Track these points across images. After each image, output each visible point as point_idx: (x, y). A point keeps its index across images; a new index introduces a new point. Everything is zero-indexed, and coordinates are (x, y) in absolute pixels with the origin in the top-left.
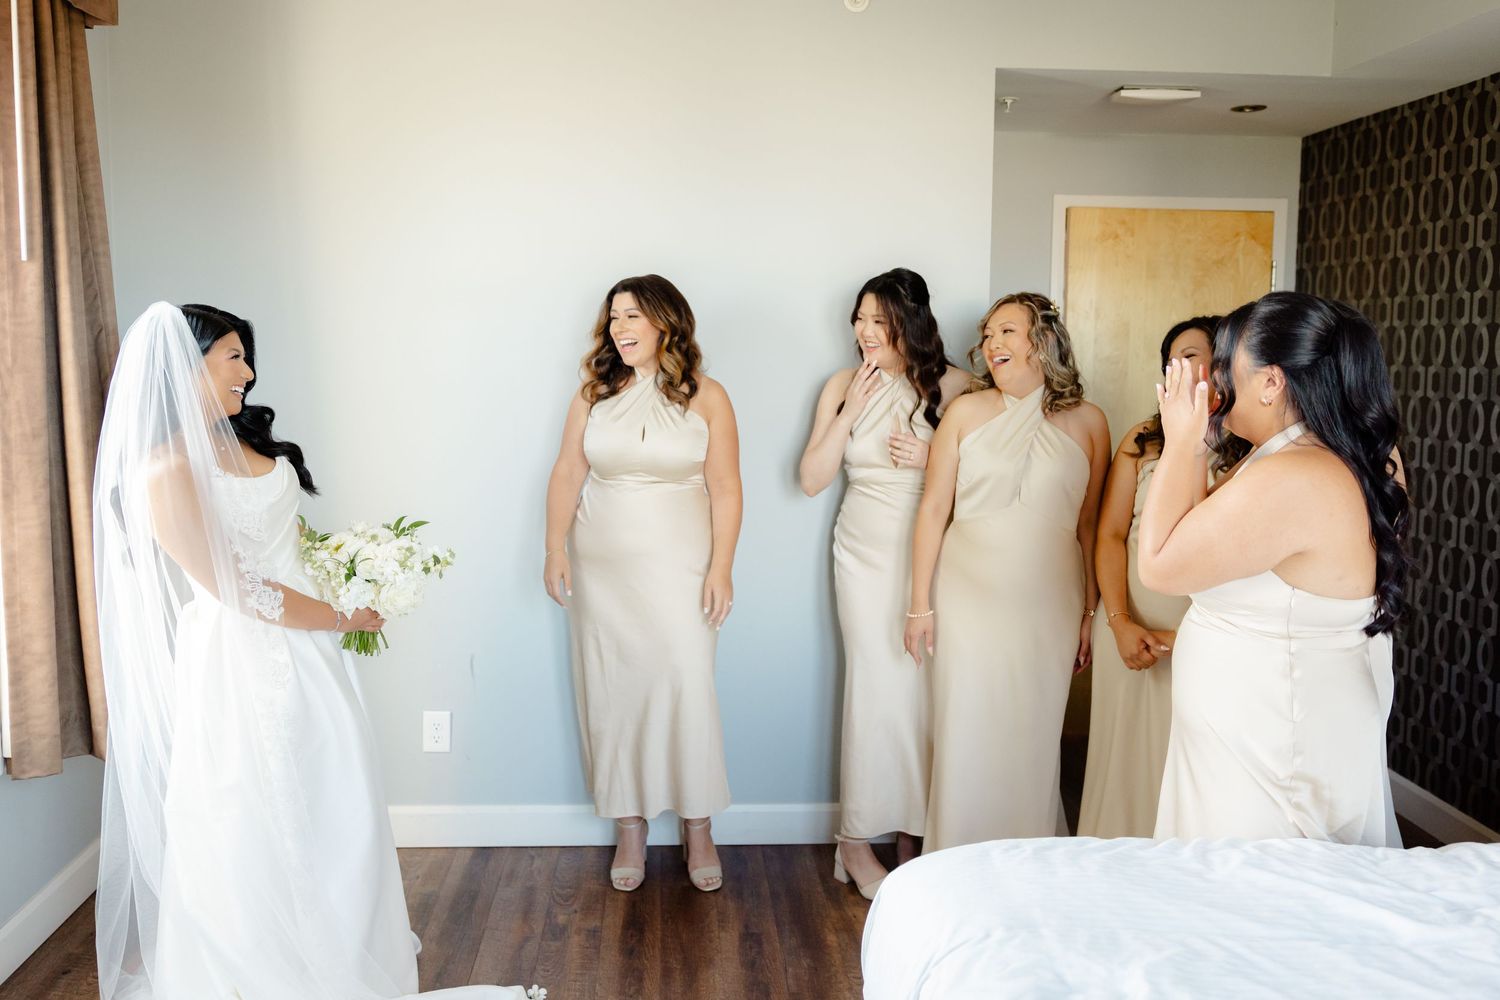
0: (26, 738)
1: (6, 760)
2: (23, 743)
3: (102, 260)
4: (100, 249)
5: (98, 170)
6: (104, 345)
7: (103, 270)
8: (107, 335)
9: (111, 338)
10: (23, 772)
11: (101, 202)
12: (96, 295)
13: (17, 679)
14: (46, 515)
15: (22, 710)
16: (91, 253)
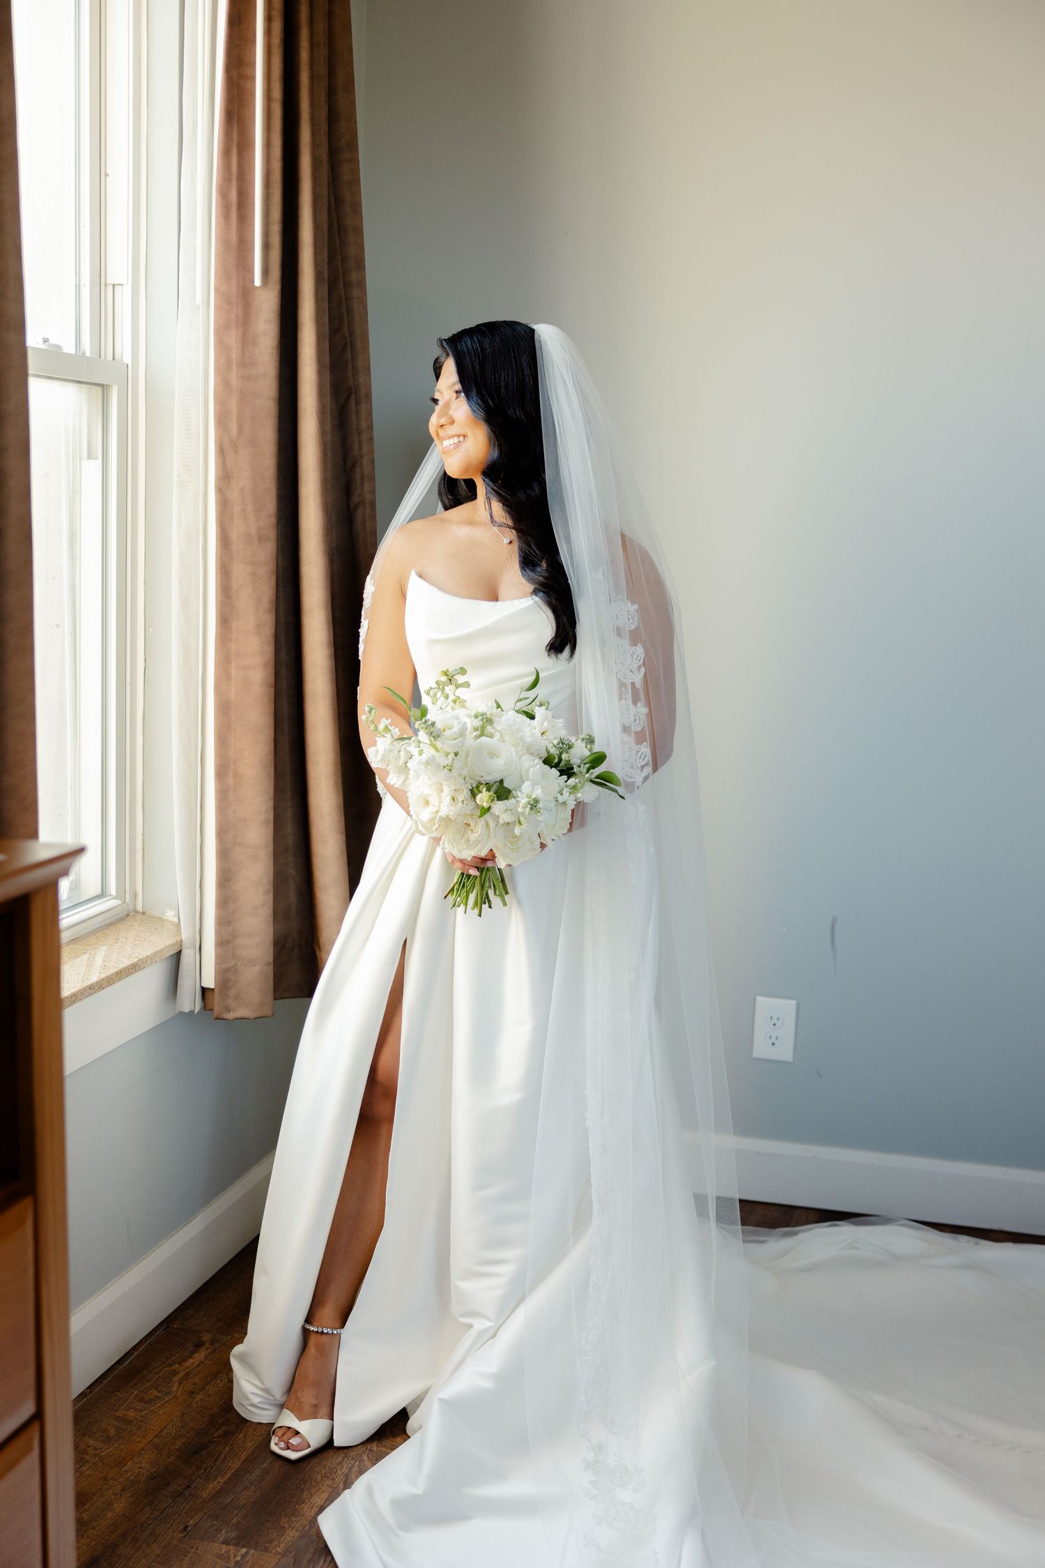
0: (233, 962)
1: (204, 990)
2: (228, 970)
3: (355, 293)
4: (354, 277)
5: (354, 161)
6: (353, 417)
7: (356, 306)
8: (358, 403)
9: (363, 406)
10: (228, 1009)
11: (357, 208)
12: (345, 345)
13: (225, 879)
14: (269, 650)
15: (229, 922)
16: (341, 282)
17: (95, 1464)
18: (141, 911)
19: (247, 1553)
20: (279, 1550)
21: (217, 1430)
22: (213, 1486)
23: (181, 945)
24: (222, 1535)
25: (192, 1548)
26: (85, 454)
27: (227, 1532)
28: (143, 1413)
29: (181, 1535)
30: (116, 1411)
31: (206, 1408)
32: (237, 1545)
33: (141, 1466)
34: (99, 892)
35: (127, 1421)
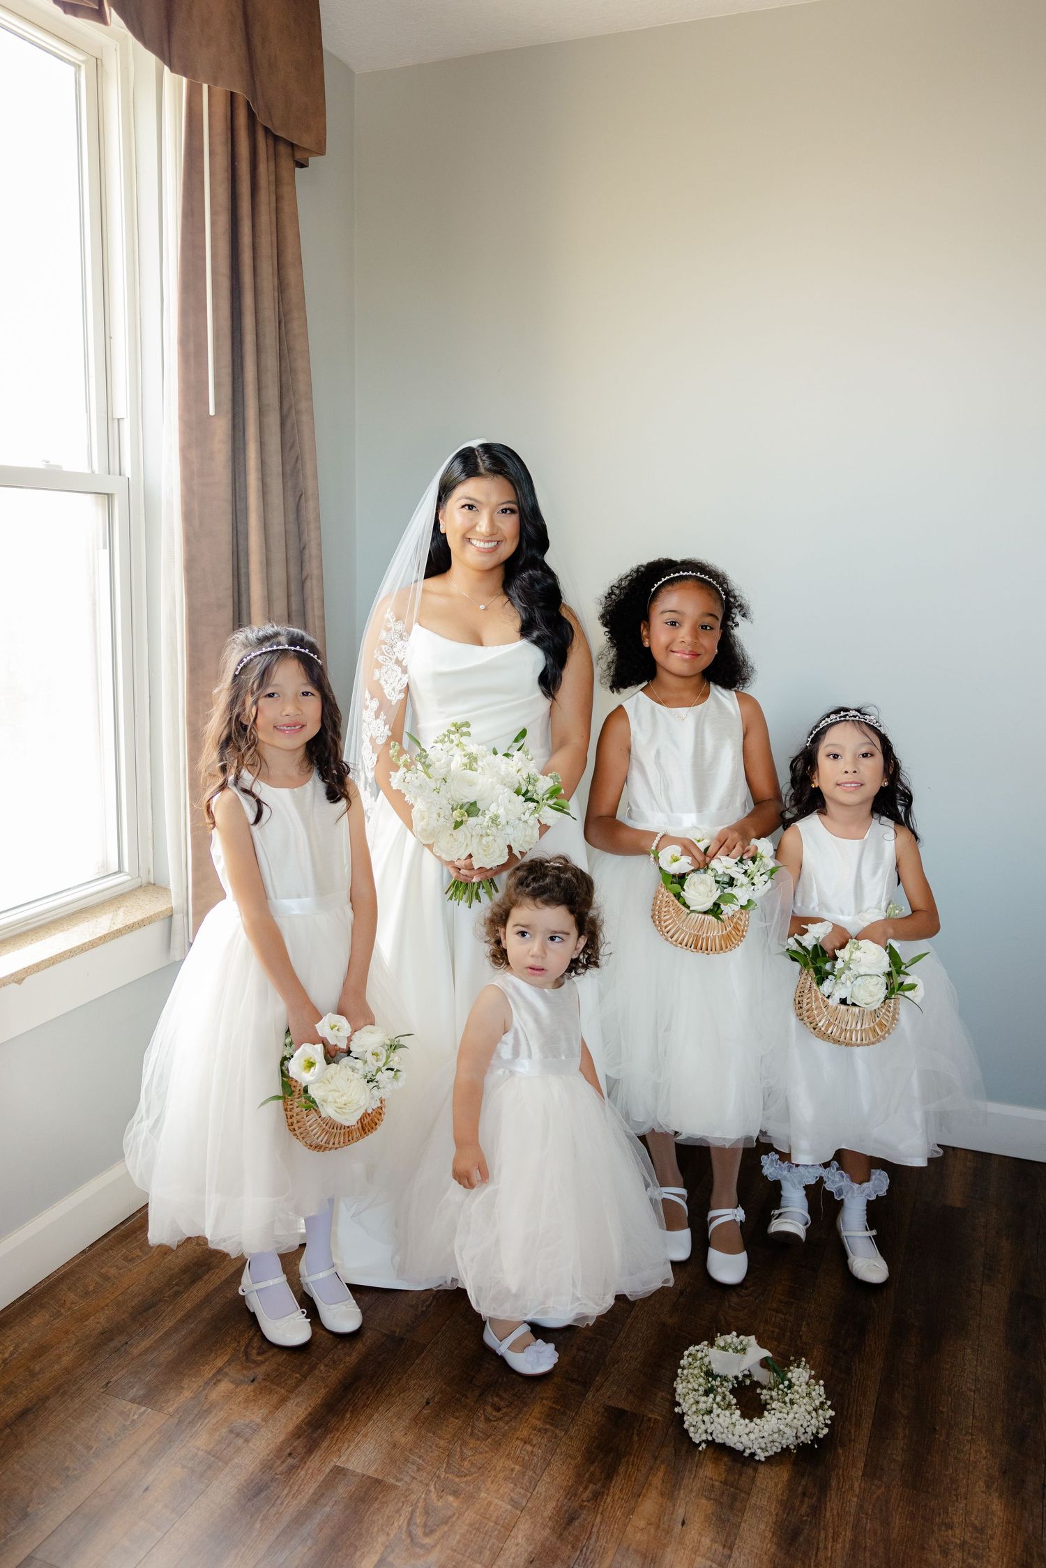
3: (305, 418)
4: (304, 407)
7: (306, 430)
8: (307, 502)
9: (312, 505)
12: (297, 457)
16: (293, 411)
17: (66, 1317)
18: (153, 882)
19: (144, 1412)
20: (171, 1410)
21: (170, 1289)
22: (146, 1343)
23: (172, 911)
24: (133, 1392)
25: (104, 1404)
26: (101, 546)
27: (138, 1390)
28: (121, 1271)
29: (102, 1390)
30: (102, 1268)
31: (170, 1269)
32: (139, 1403)
33: (99, 1322)
34: (117, 870)
35: (106, 1278)
